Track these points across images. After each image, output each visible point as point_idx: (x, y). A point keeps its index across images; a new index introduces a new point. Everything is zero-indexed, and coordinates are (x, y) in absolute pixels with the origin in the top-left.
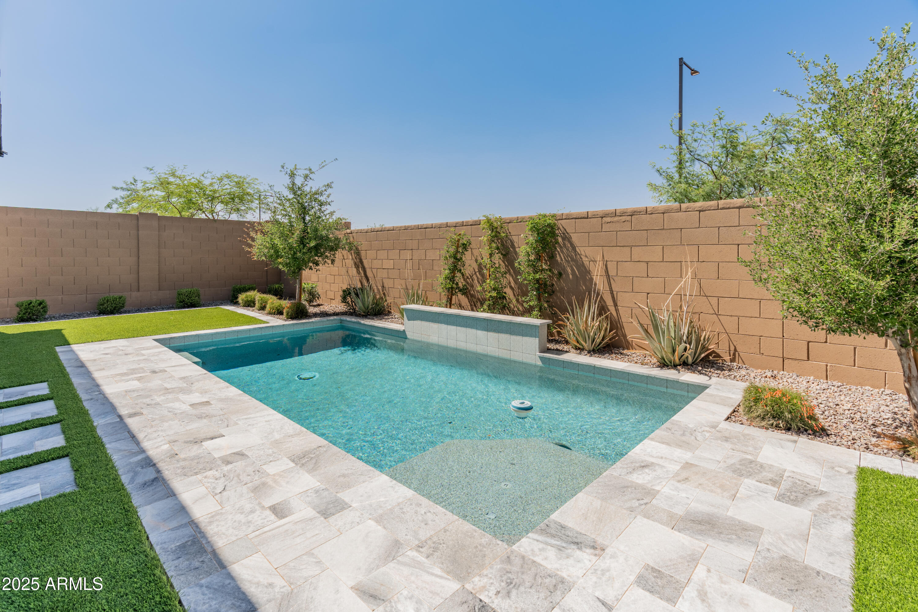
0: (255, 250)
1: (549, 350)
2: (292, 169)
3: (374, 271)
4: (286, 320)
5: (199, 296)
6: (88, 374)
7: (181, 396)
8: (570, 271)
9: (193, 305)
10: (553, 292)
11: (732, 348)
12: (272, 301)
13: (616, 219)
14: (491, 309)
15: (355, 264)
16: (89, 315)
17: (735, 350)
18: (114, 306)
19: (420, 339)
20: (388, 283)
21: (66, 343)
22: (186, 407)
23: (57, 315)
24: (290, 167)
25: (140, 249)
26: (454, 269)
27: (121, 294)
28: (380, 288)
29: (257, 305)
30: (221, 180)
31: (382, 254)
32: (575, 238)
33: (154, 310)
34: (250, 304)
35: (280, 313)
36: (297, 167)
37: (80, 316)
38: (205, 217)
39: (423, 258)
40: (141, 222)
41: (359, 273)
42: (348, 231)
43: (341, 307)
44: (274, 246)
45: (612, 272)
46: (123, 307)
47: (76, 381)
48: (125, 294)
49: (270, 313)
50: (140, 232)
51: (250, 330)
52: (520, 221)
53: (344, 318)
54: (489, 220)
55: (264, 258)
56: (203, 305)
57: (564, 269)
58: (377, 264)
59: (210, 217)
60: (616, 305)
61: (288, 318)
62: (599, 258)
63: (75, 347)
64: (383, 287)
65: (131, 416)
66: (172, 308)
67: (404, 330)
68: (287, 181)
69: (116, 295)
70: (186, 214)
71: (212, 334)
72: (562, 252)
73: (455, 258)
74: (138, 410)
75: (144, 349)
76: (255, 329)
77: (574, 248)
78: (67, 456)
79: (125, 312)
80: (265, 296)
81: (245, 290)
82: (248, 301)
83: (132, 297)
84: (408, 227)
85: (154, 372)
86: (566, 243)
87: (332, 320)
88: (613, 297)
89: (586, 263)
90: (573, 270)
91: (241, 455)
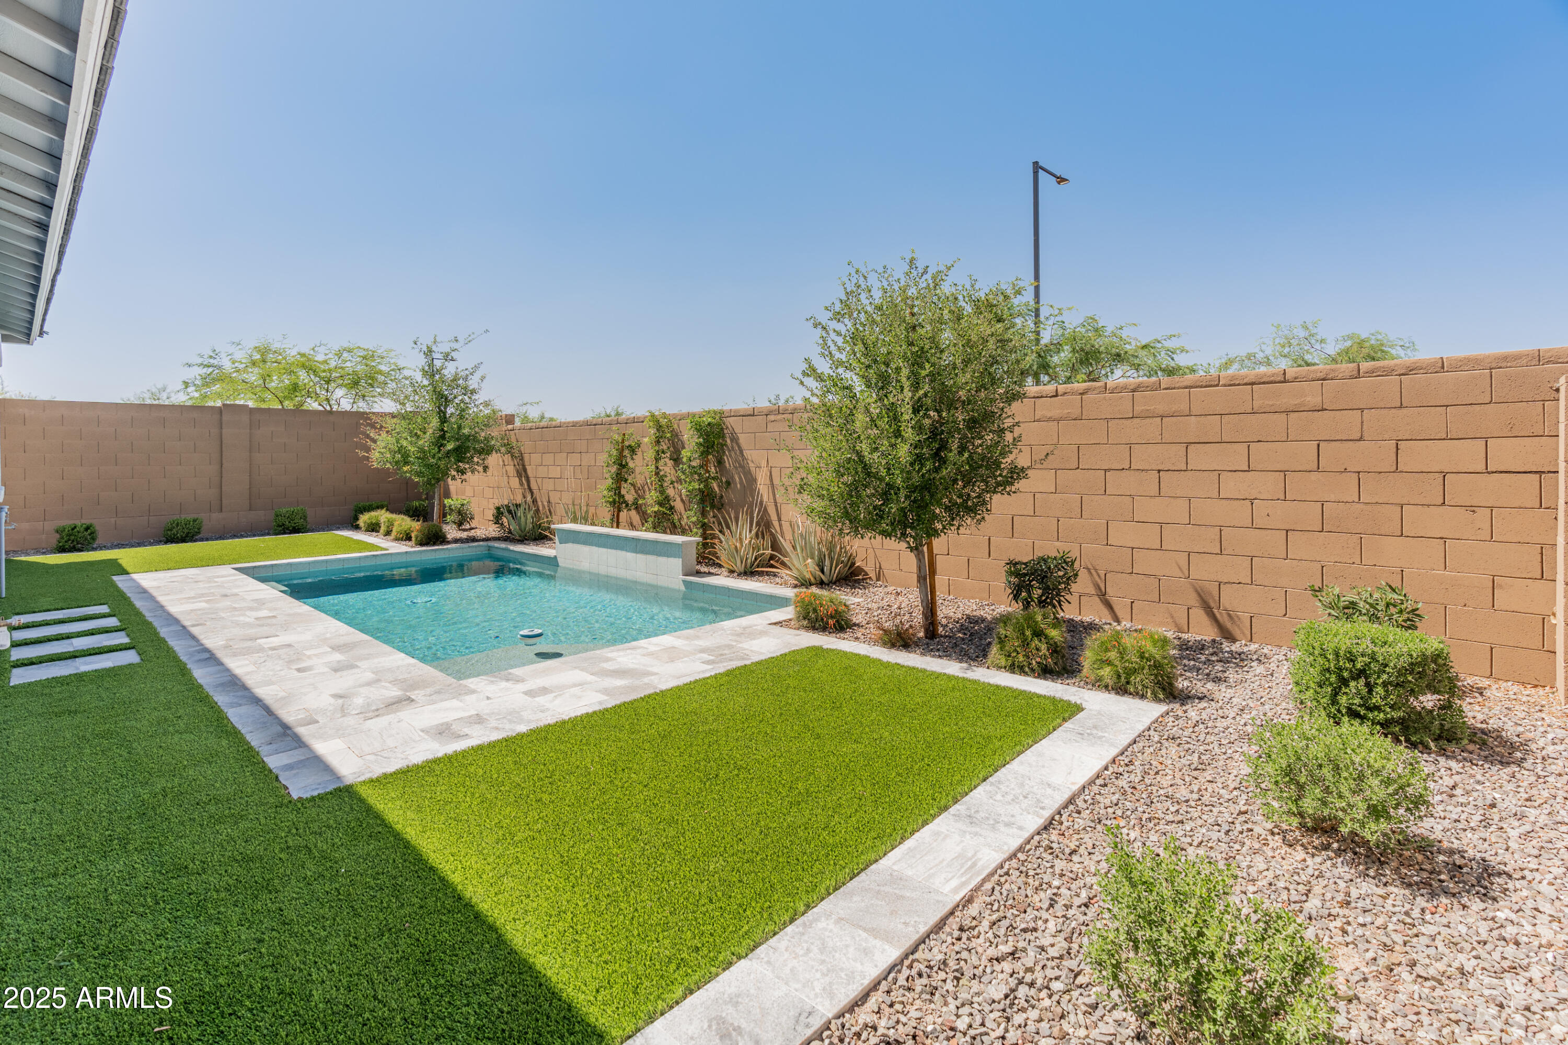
0: (375, 455)
1: (698, 573)
2: (430, 344)
3: (539, 480)
4: (412, 547)
5: (305, 517)
6: (152, 598)
7: (248, 613)
8: (737, 479)
9: (296, 530)
10: (722, 505)
11: (878, 566)
12: (403, 522)
13: (780, 417)
14: (655, 528)
15: (518, 471)
16: (151, 544)
17: (880, 568)
18: (186, 531)
19: (571, 567)
20: (554, 498)
21: (124, 572)
22: (252, 620)
23: (109, 545)
24: (426, 341)
25: (224, 454)
26: (620, 479)
27: (195, 516)
28: (546, 504)
29: (383, 529)
30: (339, 355)
31: (549, 459)
32: (743, 439)
33: (242, 536)
34: (373, 528)
35: (409, 538)
36: (438, 340)
37: (139, 545)
38: (321, 408)
39: (593, 463)
40: (225, 418)
41: (521, 484)
42: (510, 427)
43: (493, 530)
44: (401, 449)
45: (776, 481)
46: (199, 533)
47: (138, 604)
48: (202, 516)
49: (397, 539)
50: (224, 431)
51: (360, 558)
52: (682, 418)
53: (496, 544)
54: (653, 416)
55: (388, 465)
56: (312, 531)
57: (733, 477)
58: (542, 471)
59: (328, 408)
60: (779, 520)
61: (416, 544)
62: (764, 463)
63: (134, 576)
64: (549, 502)
65: (193, 626)
66: (269, 534)
67: (555, 557)
68: (422, 361)
69: (190, 517)
70: (288, 404)
71: (309, 563)
72: (731, 456)
73: (621, 465)
74: (201, 622)
75: (218, 577)
76: (367, 557)
77: (741, 451)
78: (133, 648)
79: (202, 540)
80: (394, 516)
81: (370, 509)
82: (372, 524)
83: (211, 520)
84: (577, 423)
85: (226, 596)
86: (735, 445)
87: (476, 547)
88: (777, 510)
89: (753, 469)
90: (740, 478)
91: (289, 646)
